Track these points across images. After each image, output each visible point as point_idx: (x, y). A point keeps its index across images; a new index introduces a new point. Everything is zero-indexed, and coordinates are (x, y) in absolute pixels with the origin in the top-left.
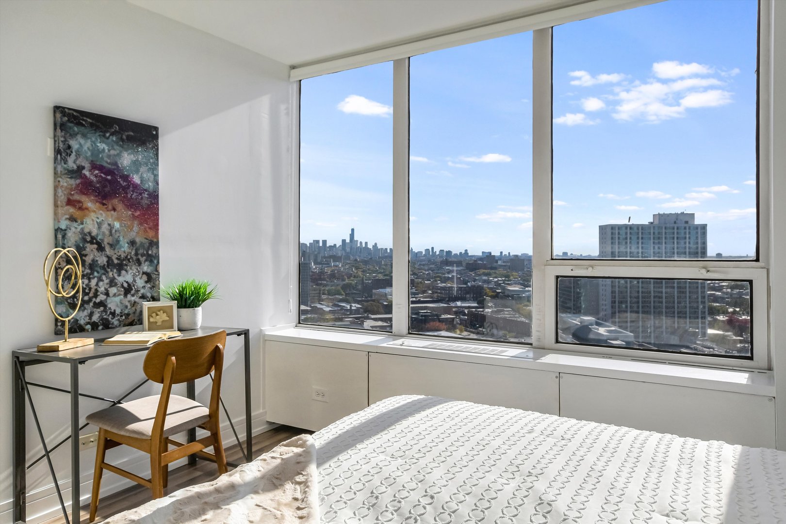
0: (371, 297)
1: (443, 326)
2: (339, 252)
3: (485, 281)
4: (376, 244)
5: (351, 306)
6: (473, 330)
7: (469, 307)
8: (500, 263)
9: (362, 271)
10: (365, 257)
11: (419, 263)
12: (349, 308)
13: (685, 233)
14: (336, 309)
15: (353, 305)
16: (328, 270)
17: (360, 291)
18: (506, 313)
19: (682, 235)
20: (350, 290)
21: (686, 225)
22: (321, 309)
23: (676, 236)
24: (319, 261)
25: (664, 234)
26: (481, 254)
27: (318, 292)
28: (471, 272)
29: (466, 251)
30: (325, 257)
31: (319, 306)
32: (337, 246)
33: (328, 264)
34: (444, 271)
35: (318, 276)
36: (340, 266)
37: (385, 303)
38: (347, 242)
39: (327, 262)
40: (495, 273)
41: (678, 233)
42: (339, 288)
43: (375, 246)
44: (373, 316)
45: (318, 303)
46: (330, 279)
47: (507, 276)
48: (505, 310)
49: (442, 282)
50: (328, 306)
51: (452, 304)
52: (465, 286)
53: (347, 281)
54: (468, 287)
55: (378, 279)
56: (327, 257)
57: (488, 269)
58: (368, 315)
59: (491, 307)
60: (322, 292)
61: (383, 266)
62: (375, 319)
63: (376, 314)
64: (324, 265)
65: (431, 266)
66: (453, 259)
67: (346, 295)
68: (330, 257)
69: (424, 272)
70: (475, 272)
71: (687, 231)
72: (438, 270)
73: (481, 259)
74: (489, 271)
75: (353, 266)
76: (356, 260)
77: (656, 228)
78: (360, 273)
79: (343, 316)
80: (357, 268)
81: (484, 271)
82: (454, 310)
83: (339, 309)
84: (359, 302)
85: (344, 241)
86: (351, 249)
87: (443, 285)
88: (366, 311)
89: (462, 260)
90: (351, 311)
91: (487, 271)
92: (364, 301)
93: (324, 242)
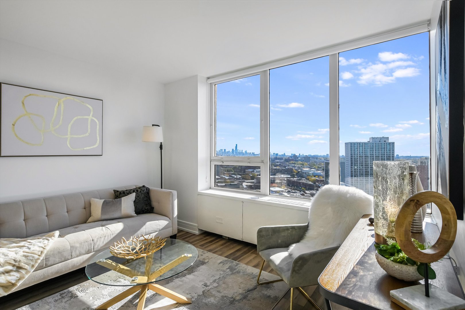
1: (276, 185)
2: (231, 154)
3: (293, 166)
4: (246, 151)
5: (237, 177)
6: (289, 187)
7: (287, 178)
8: (299, 158)
13: (384, 146)
14: (231, 178)
15: (238, 176)
17: (240, 170)
18: (303, 180)
19: (383, 147)
21: (385, 142)
22: (225, 177)
23: (380, 147)
25: (375, 146)
26: (291, 155)
27: (223, 170)
28: (287, 162)
29: (284, 153)
31: (224, 176)
32: (230, 152)
34: (276, 162)
37: (251, 175)
40: (297, 163)
41: (381, 146)
42: (231, 169)
43: (246, 152)
44: (246, 181)
47: (303, 164)
48: (303, 179)
49: (275, 167)
50: (227, 176)
51: (280, 176)
52: (285, 168)
54: (286, 169)
58: (244, 180)
59: (296, 177)
62: (247, 182)
63: (247, 180)
66: (279, 157)
67: (235, 171)
70: (289, 163)
71: (385, 145)
72: (273, 162)
73: (291, 157)
74: (295, 162)
77: (371, 144)
79: (234, 181)
81: (293, 162)
82: (281, 178)
83: (232, 178)
84: (240, 175)
85: (233, 150)
86: (236, 153)
87: (275, 168)
88: (243, 178)
89: (283, 157)
90: (237, 178)
91: (294, 162)
92: (242, 174)
93: (225, 150)
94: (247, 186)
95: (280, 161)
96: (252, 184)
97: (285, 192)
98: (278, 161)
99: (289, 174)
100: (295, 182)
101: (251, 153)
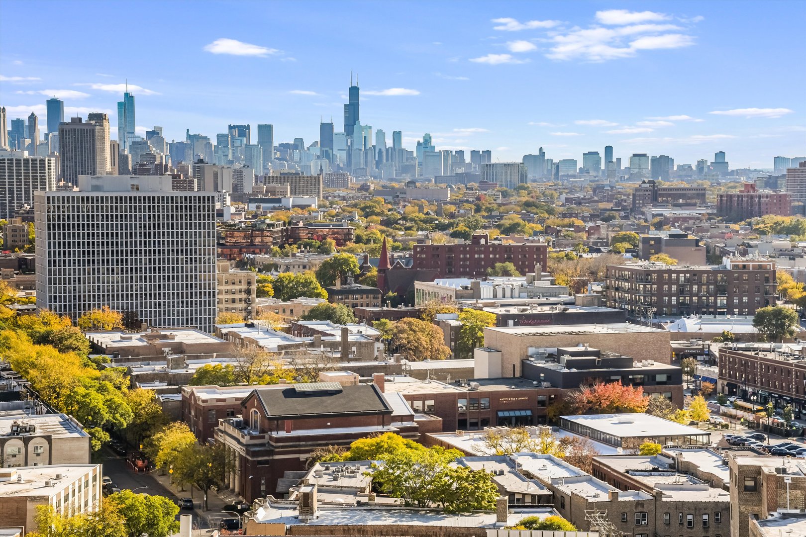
0: (410, 301)
1: (636, 396)
2: (312, 164)
3: (780, 253)
4: (427, 139)
5: (345, 332)
6: (740, 411)
7: (725, 337)
9: (383, 223)
10: (392, 180)
11: (564, 196)
12: (338, 339)
14: (299, 340)
15: (353, 328)
16: (275, 219)
17: (374, 284)
20: (344, 282)
24: (248, 190)
27: (244, 287)
28: (735, 222)
29: (721, 154)
30: (267, 179)
31: (246, 332)
32: (307, 144)
33: (279, 201)
34: (646, 221)
35: (245, 237)
36: (314, 206)
37: (453, 324)
38: (335, 131)
39: (273, 193)
42: (310, 274)
43: (426, 144)
44: (414, 366)
45: (243, 323)
46: (282, 247)
49: (637, 256)
50: (273, 332)
51: (669, 327)
52: (714, 268)
53: (334, 254)
54: (724, 269)
55: (432, 246)
56: (274, 179)
57: (794, 214)
58: (398, 360)
59: (801, 335)
60: (254, 287)
61: (448, 207)
62: (421, 375)
63: (422, 359)
64: (262, 205)
65: (602, 205)
66: (676, 183)
67: (332, 294)
68: (284, 178)
69: (579, 222)
70: (749, 224)
72: (626, 217)
73: (771, 181)
75: (355, 205)
76: (364, 188)
78: (376, 230)
79: (321, 366)
80: (368, 212)
81: (779, 218)
82: (675, 344)
83: (308, 340)
84: (370, 319)
85: (326, 129)
86: (349, 155)
87: (641, 264)
88: (393, 348)
89: (706, 184)
90: (345, 346)
91: (787, 220)
92: (387, 315)
93: (266, 131)
94: (418, 404)
95: (685, 213)
96: (452, 390)
97: (705, 447)
98: (668, 212)
99: (745, 310)
100: (789, 372)
101: (468, 158)
